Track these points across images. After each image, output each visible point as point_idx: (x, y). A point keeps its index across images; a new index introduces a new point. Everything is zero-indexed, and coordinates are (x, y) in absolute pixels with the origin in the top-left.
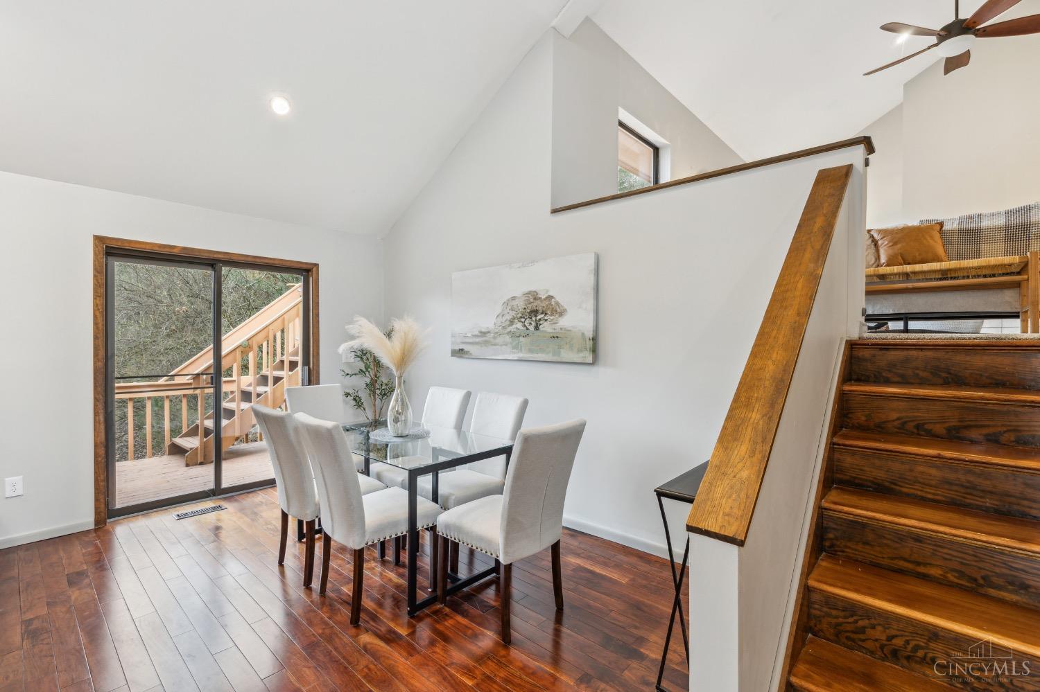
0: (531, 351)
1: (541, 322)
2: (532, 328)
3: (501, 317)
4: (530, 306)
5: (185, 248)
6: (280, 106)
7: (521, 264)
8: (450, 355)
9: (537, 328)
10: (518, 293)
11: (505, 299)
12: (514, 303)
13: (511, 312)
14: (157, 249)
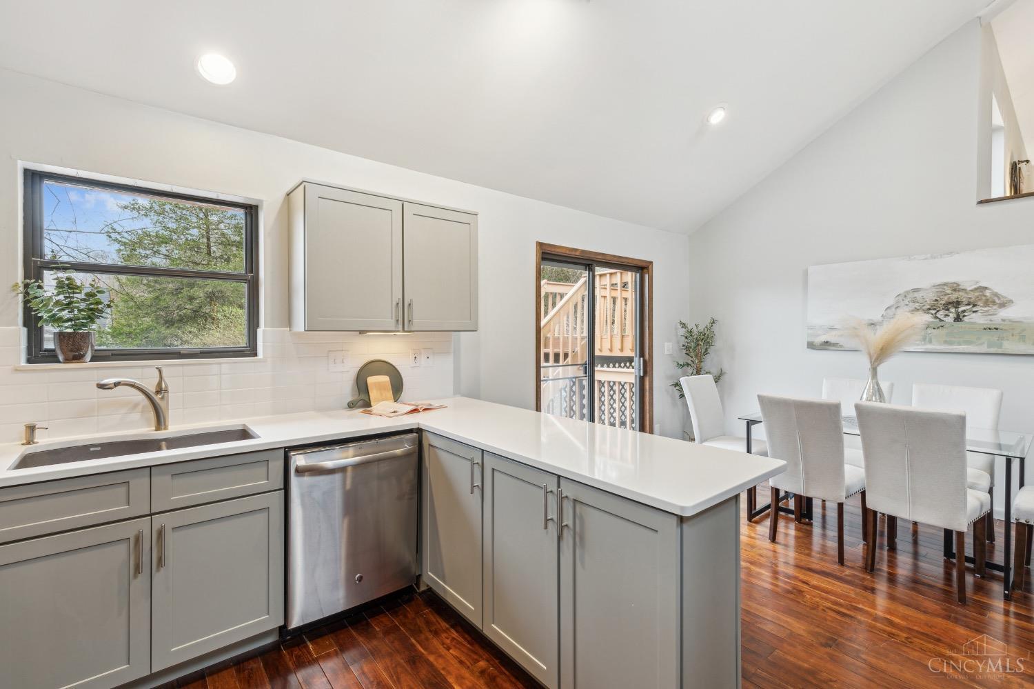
0: (946, 342)
1: (966, 314)
2: (950, 319)
3: (893, 309)
4: (946, 298)
5: (583, 251)
6: (718, 117)
7: (929, 255)
8: (806, 346)
9: (958, 319)
10: (925, 284)
11: (902, 291)
12: (918, 295)
13: (911, 304)
14: (568, 252)
